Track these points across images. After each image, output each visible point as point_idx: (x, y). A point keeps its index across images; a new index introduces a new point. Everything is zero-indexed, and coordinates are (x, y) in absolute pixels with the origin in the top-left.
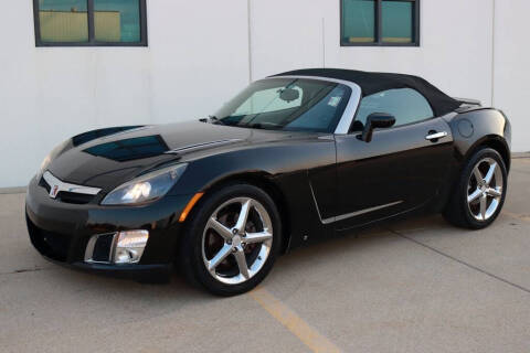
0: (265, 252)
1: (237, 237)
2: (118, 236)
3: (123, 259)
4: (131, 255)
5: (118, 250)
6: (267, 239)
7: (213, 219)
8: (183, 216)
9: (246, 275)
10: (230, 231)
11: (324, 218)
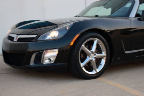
0: (103, 62)
1: (92, 55)
2: (45, 52)
3: (46, 62)
4: (50, 60)
5: (45, 58)
6: (104, 57)
7: (83, 46)
8: (72, 43)
9: (96, 71)
10: (90, 52)
11: (126, 51)
